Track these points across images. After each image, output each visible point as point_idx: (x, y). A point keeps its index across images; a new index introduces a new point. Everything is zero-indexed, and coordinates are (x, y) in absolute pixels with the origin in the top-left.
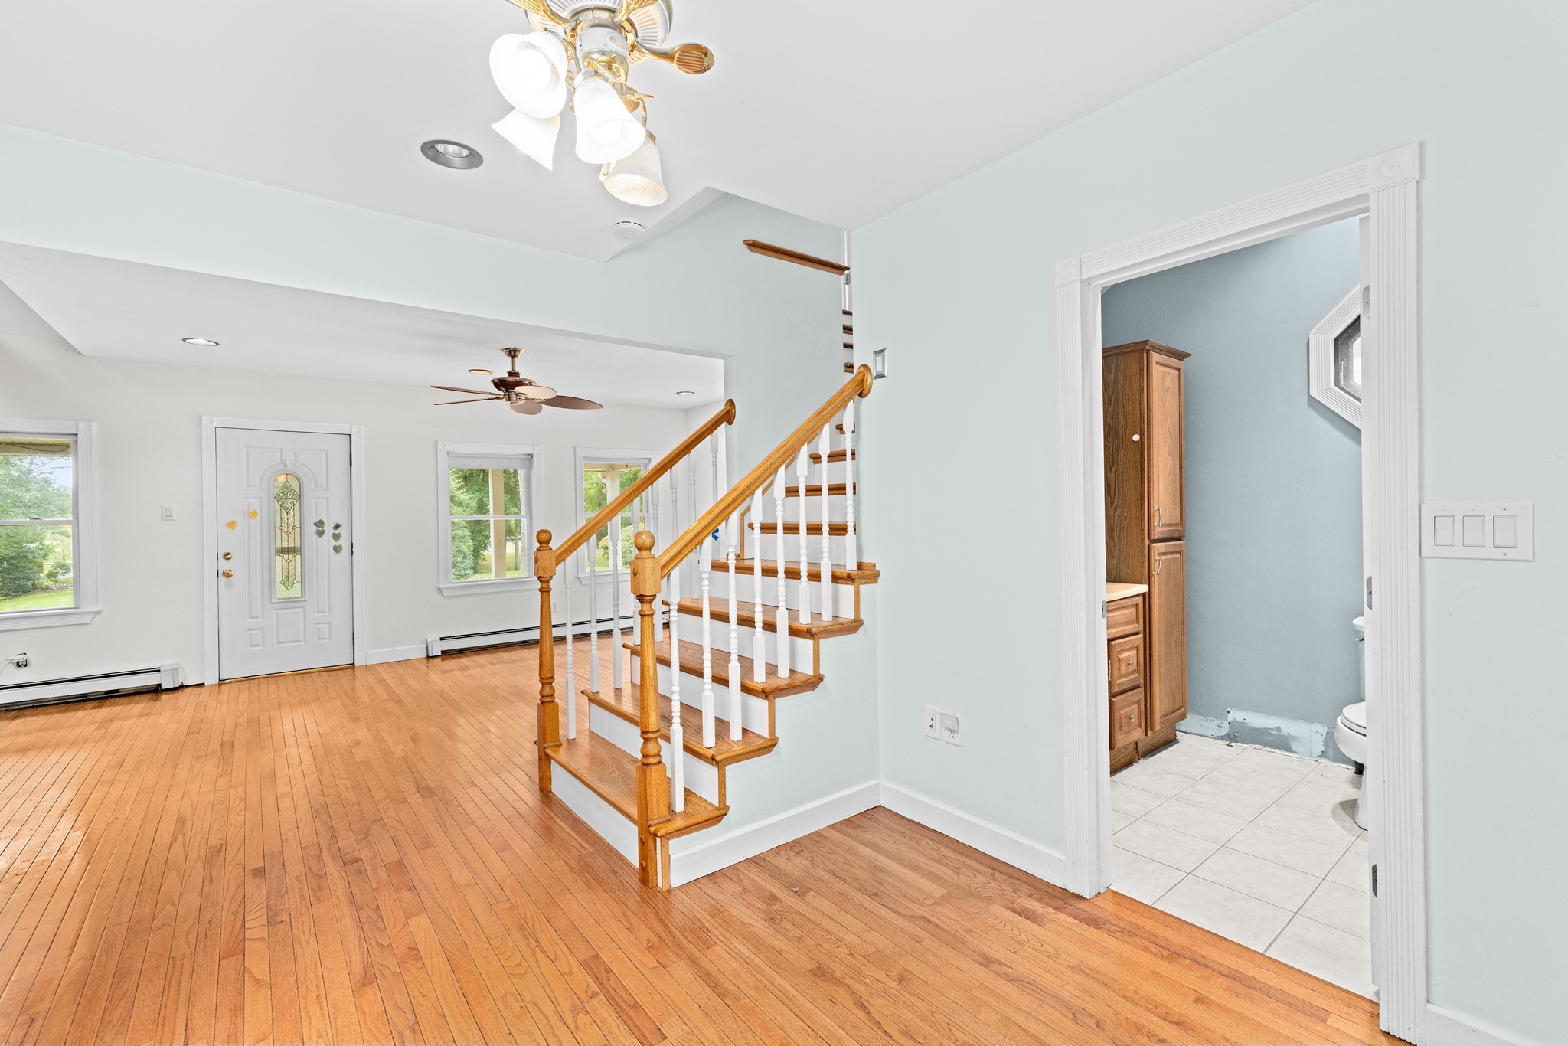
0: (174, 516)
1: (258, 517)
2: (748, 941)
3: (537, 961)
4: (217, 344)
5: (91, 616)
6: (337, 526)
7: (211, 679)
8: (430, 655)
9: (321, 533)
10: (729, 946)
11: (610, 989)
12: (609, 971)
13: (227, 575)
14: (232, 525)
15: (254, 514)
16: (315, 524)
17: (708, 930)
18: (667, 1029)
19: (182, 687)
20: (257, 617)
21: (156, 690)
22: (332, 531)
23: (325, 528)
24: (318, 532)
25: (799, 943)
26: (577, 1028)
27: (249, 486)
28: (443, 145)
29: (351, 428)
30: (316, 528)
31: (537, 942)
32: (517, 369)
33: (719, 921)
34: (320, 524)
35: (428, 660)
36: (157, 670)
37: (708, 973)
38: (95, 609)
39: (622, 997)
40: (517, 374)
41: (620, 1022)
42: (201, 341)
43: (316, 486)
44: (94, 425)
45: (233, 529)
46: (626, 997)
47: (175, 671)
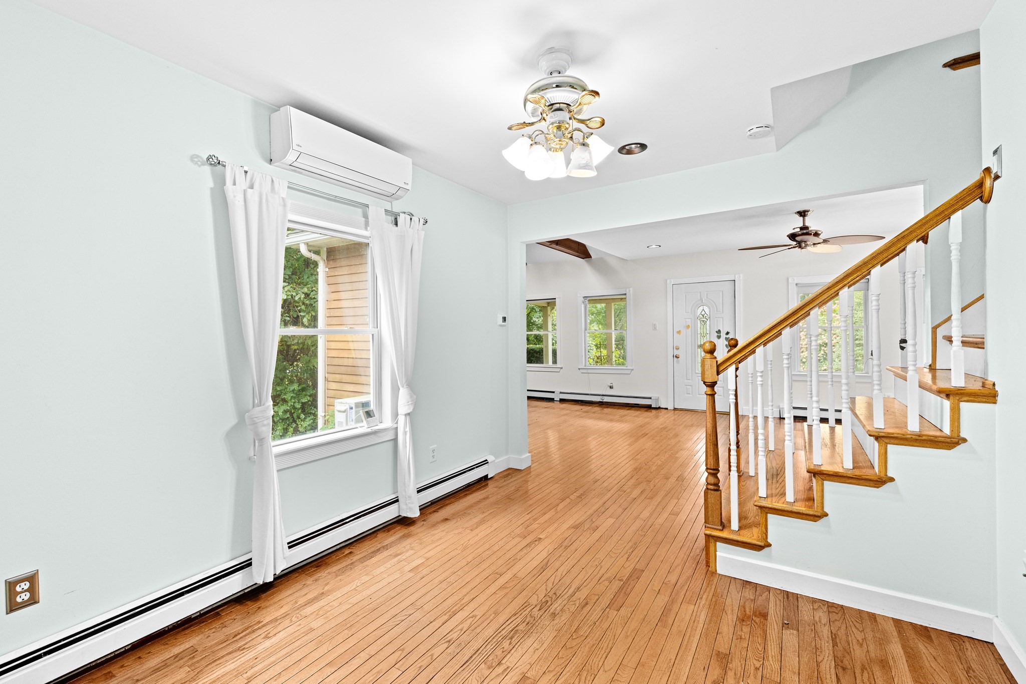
0: (657, 329)
1: (690, 328)
2: (712, 616)
3: (622, 557)
4: (660, 246)
5: (630, 371)
6: (727, 333)
7: (671, 407)
8: (781, 417)
9: (719, 337)
10: (699, 610)
11: (629, 583)
12: (638, 578)
13: (677, 357)
14: (679, 332)
15: (688, 327)
16: (716, 332)
17: (701, 598)
18: (623, 610)
19: (659, 408)
20: (689, 380)
21: (649, 407)
22: (725, 336)
23: (721, 335)
24: (718, 336)
25: (737, 639)
26: (600, 583)
27: (686, 312)
28: (629, 146)
29: (735, 277)
30: (716, 334)
31: (632, 552)
32: (807, 224)
33: (714, 600)
34: (719, 332)
35: (780, 419)
36: (650, 398)
37: (671, 610)
38: (631, 368)
39: (627, 588)
40: (807, 228)
41: (614, 594)
42: (654, 246)
43: (717, 310)
44: (631, 289)
45: (680, 334)
46: (629, 589)
47: (657, 400)
